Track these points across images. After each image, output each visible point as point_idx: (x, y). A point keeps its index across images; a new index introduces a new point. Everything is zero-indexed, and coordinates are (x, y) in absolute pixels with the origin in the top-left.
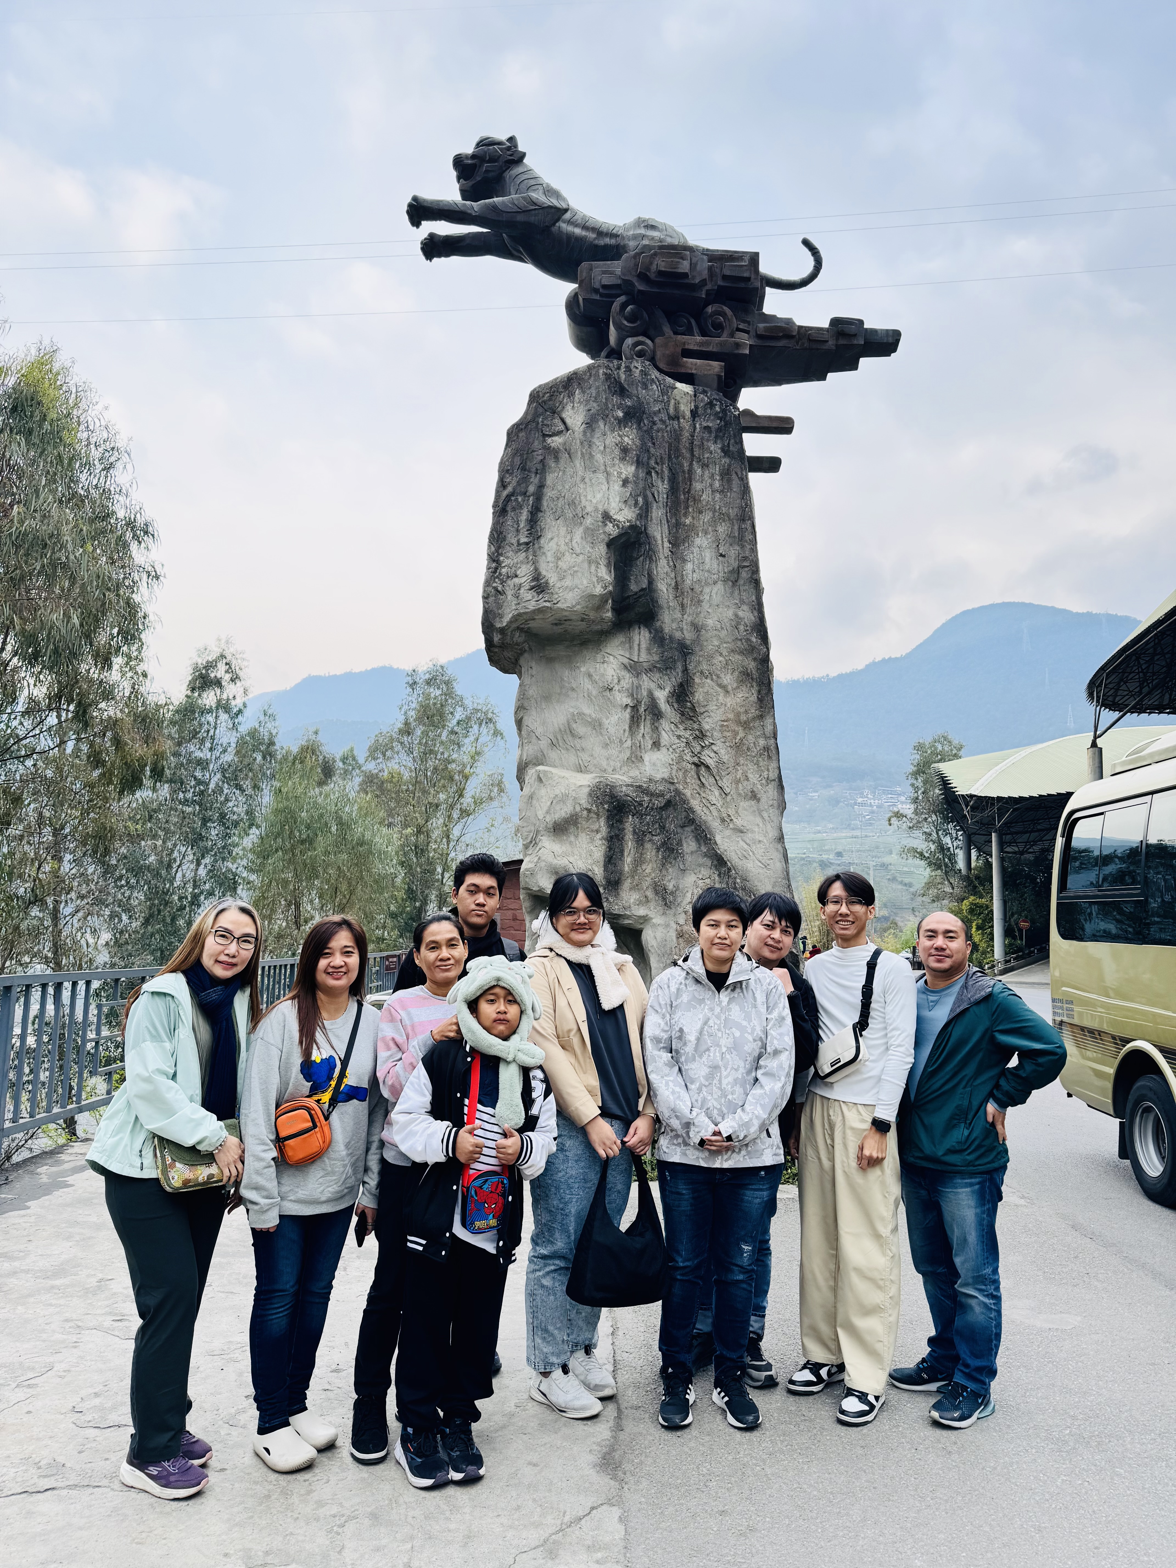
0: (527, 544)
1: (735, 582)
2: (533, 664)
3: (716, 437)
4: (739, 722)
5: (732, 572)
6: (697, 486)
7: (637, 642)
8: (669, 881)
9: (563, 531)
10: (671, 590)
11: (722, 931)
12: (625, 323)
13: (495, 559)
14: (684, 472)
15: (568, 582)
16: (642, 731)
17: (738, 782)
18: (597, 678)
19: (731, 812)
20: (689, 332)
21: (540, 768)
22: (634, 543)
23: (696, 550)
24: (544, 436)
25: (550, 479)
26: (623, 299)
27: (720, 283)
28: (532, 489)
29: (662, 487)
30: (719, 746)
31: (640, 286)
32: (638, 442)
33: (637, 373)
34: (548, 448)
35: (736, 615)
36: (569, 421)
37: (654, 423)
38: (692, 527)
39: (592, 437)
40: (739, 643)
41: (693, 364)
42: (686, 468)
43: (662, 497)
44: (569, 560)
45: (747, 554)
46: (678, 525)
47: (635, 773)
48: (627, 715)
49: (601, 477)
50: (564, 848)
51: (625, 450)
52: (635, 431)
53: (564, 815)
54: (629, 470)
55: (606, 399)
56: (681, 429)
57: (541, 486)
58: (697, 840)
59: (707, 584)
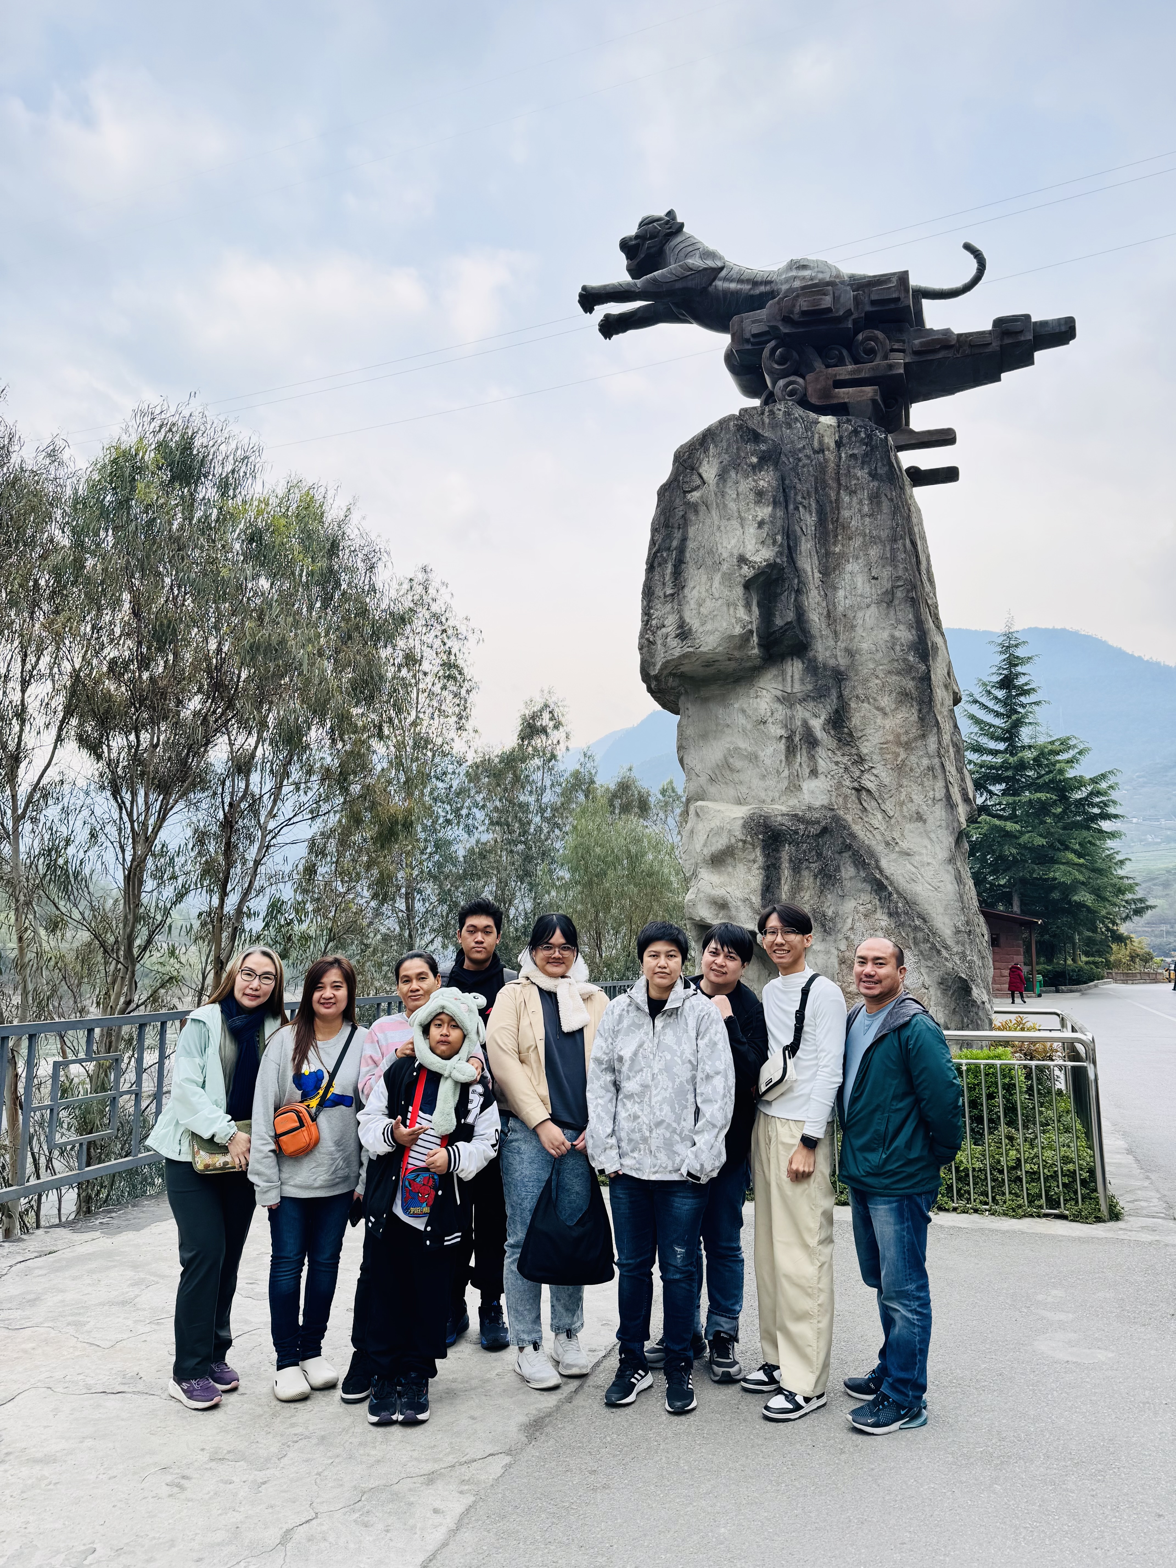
0: (672, 595)
1: (890, 603)
2: (689, 706)
3: (863, 463)
4: (899, 744)
5: (886, 593)
6: (845, 513)
7: (790, 674)
8: (829, 907)
9: (704, 578)
10: (823, 619)
11: (662, 961)
12: (776, 366)
13: (647, 613)
14: (831, 502)
15: (709, 627)
16: (799, 760)
17: (902, 804)
18: (751, 713)
19: (896, 835)
20: (841, 362)
21: (699, 803)
22: (777, 580)
23: (847, 577)
24: (685, 492)
25: (691, 531)
26: (772, 343)
27: (868, 308)
28: (675, 543)
29: (809, 520)
30: (879, 770)
31: (785, 329)
32: (774, 483)
33: (780, 415)
34: (688, 504)
35: (892, 636)
36: (704, 475)
37: (800, 460)
38: (842, 555)
39: (724, 487)
40: (896, 663)
41: (845, 394)
42: (833, 498)
43: (811, 530)
44: (709, 604)
45: (900, 573)
46: (827, 554)
47: (793, 802)
48: (782, 746)
49: (735, 523)
50: (722, 879)
51: (760, 494)
52: (772, 473)
53: (720, 847)
54: (764, 512)
55: (738, 449)
56: (826, 461)
57: (684, 539)
58: (856, 866)
59: (860, 608)
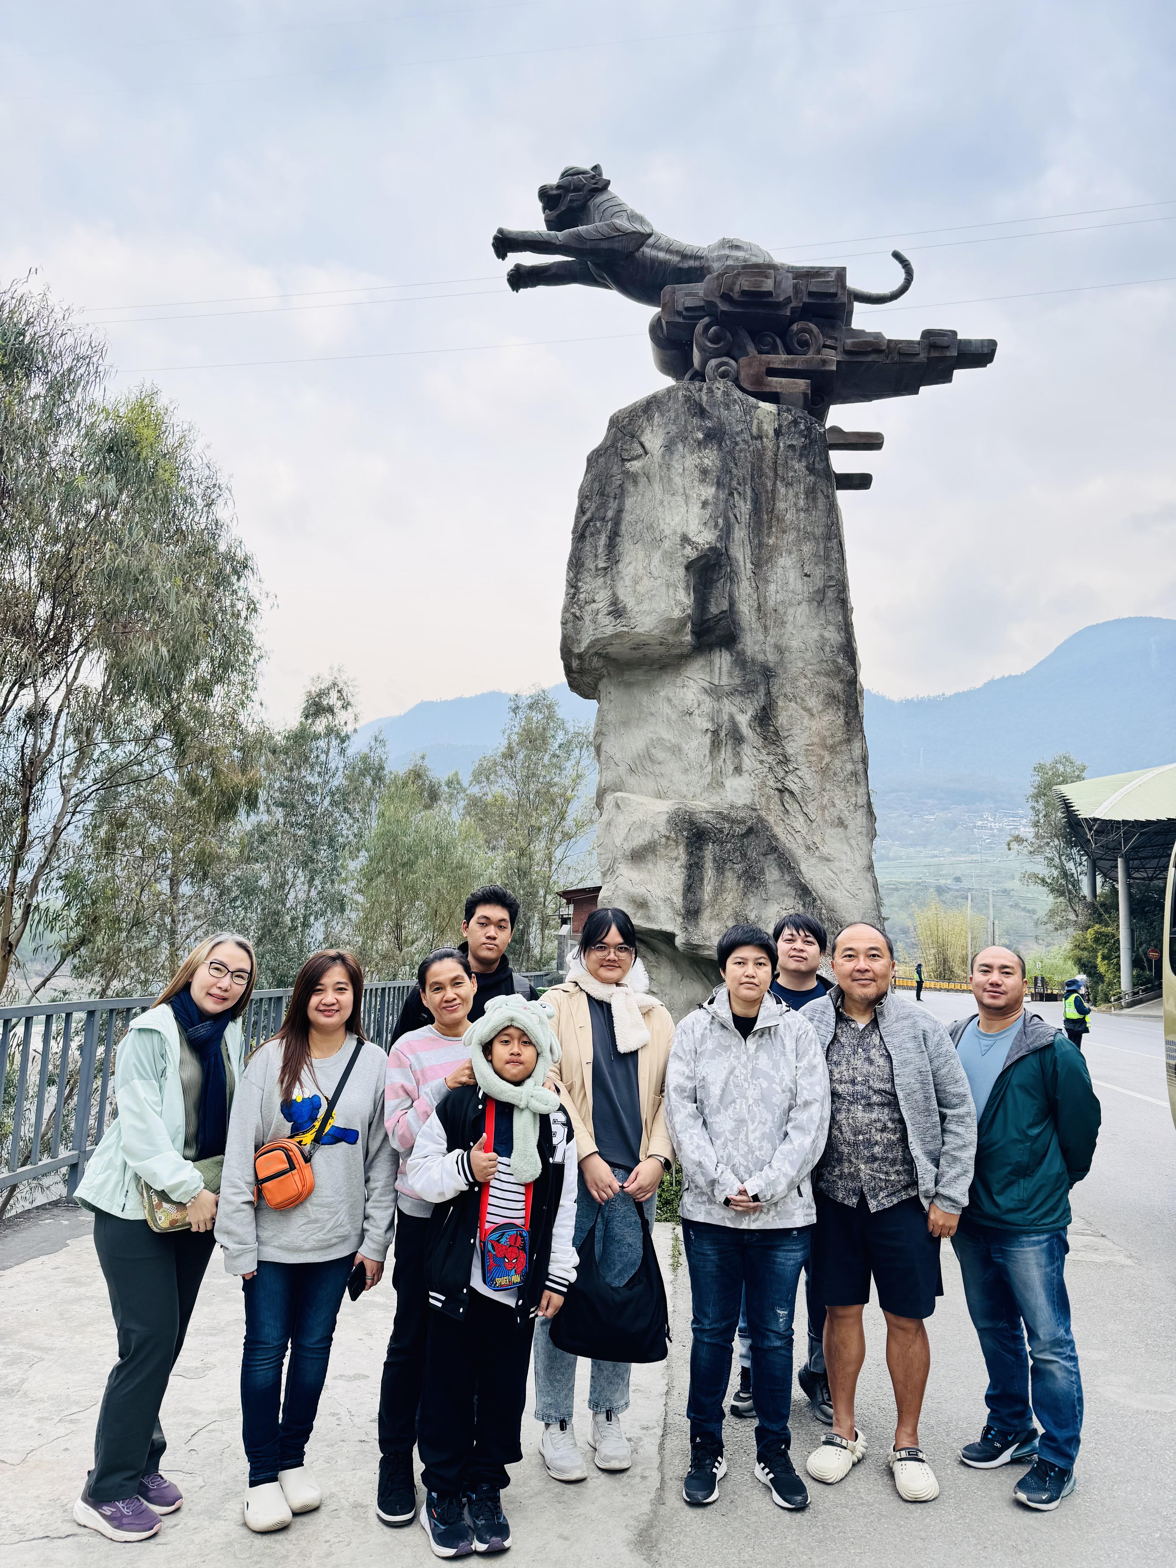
0: (605, 569)
1: (820, 602)
2: (612, 689)
3: (801, 455)
4: (824, 746)
5: (818, 591)
6: (781, 505)
7: (718, 666)
8: (751, 911)
9: (641, 554)
10: (753, 612)
11: (749, 969)
12: (709, 344)
13: (573, 585)
14: (767, 491)
15: (645, 606)
16: (723, 756)
17: (823, 808)
18: (677, 702)
19: (817, 839)
20: (774, 350)
21: (618, 794)
22: (714, 565)
23: (780, 571)
24: (623, 460)
25: (629, 503)
26: (706, 320)
27: (806, 299)
28: (610, 514)
29: (744, 508)
30: (804, 772)
31: (723, 307)
32: (718, 464)
33: (719, 394)
34: (626, 473)
35: (822, 636)
36: (647, 445)
37: (737, 444)
38: (775, 548)
39: (671, 459)
40: (825, 664)
41: (777, 383)
42: (770, 488)
43: (745, 518)
44: (646, 584)
45: (833, 573)
46: (761, 545)
47: (715, 799)
48: (707, 739)
49: (680, 499)
50: (642, 877)
51: (704, 472)
52: (715, 452)
53: (641, 842)
54: (709, 492)
55: (685, 421)
56: (764, 448)
57: (620, 511)
58: (780, 868)
59: (791, 605)
